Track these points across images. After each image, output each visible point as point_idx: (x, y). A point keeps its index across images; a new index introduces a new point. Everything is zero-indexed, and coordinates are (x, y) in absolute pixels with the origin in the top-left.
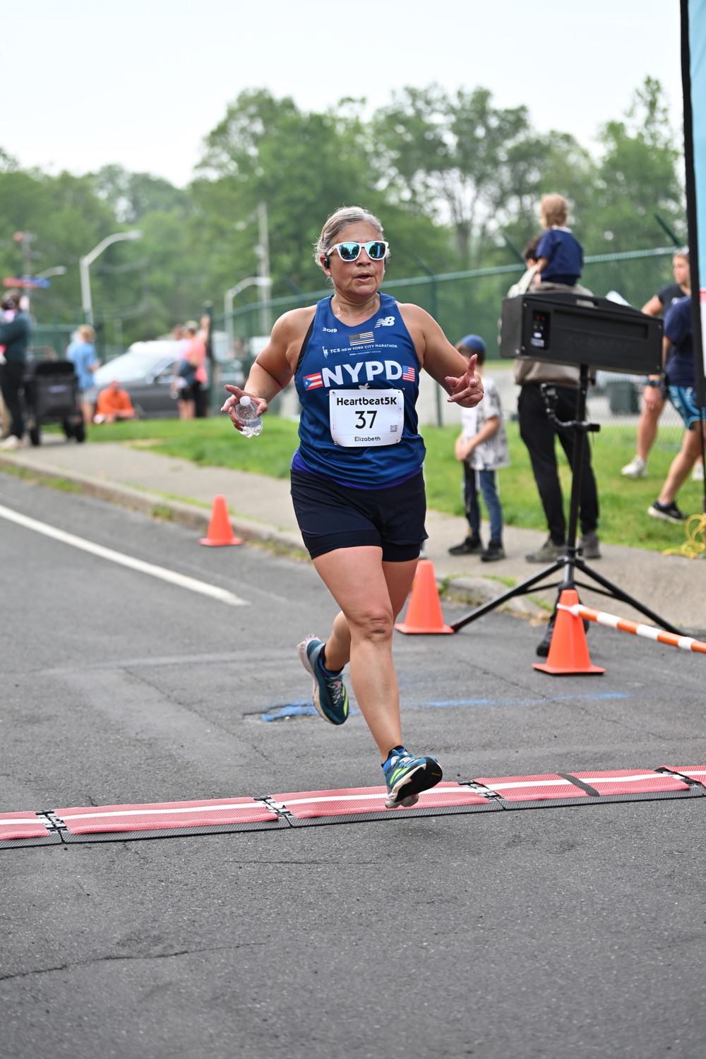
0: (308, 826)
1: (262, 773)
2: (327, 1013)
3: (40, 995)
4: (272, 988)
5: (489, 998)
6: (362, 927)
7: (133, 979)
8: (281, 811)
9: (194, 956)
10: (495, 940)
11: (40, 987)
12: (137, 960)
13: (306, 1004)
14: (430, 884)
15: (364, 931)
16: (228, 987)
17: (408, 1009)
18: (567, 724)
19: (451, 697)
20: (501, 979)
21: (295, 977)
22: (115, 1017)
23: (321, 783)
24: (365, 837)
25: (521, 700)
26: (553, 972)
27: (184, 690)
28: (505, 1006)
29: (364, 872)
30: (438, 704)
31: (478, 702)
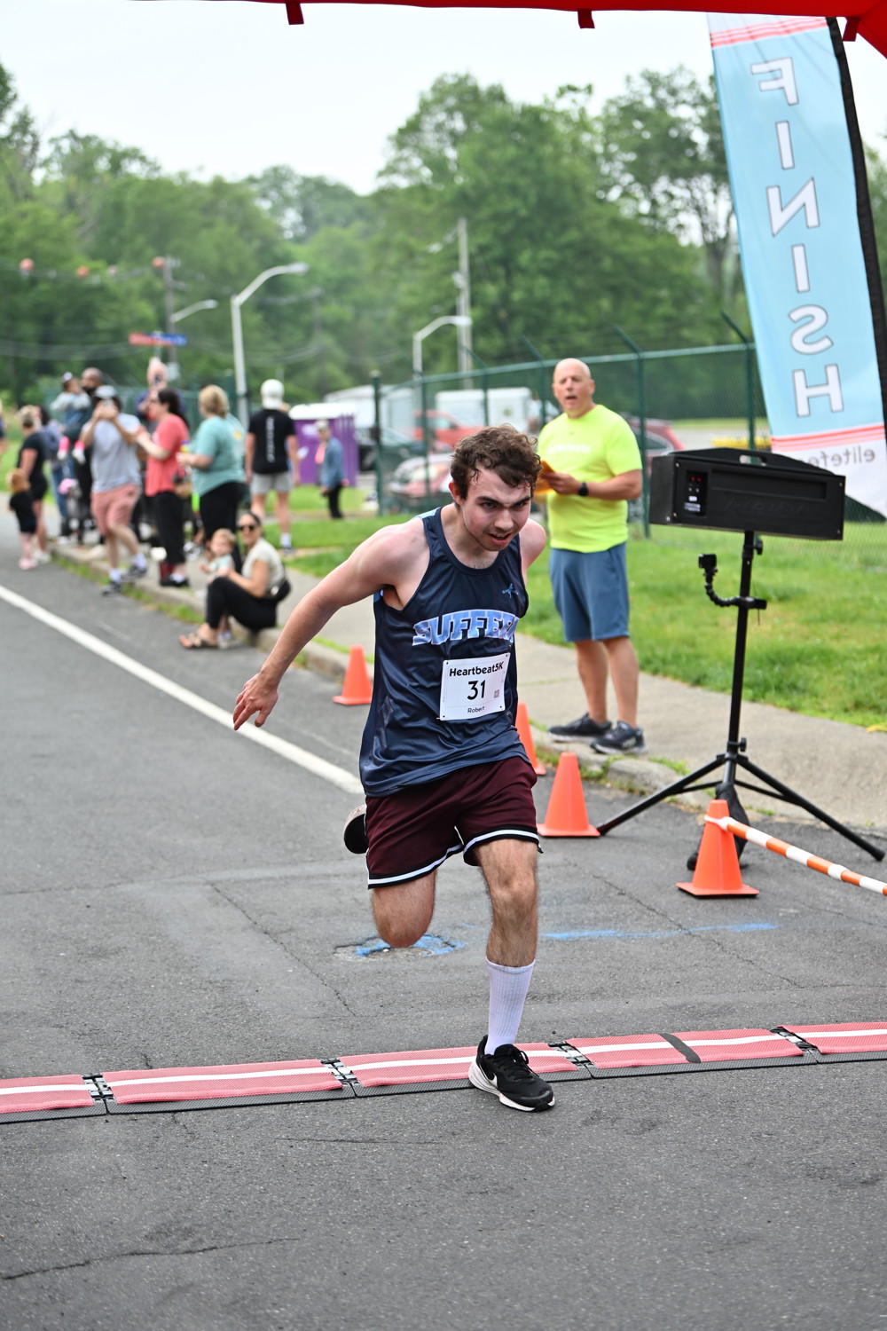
0: (374, 1096)
1: (339, 1027)
2: (345, 1321)
3: (58, 1295)
4: (295, 1291)
5: (517, 1306)
6: (404, 1221)
7: (154, 1279)
8: (348, 1077)
9: (222, 1252)
10: (540, 1238)
11: (59, 1286)
12: (163, 1256)
13: (326, 1310)
14: (489, 1169)
15: (406, 1225)
16: (251, 1289)
17: (430, 1318)
18: (696, 965)
19: (573, 926)
20: (535, 1285)
21: (322, 1279)
22: (129, 1322)
23: (400, 1041)
24: (432, 1111)
25: (653, 931)
26: (591, 1277)
27: (274, 914)
28: (530, 1316)
29: (422, 1155)
30: (557, 936)
31: (603, 933)
